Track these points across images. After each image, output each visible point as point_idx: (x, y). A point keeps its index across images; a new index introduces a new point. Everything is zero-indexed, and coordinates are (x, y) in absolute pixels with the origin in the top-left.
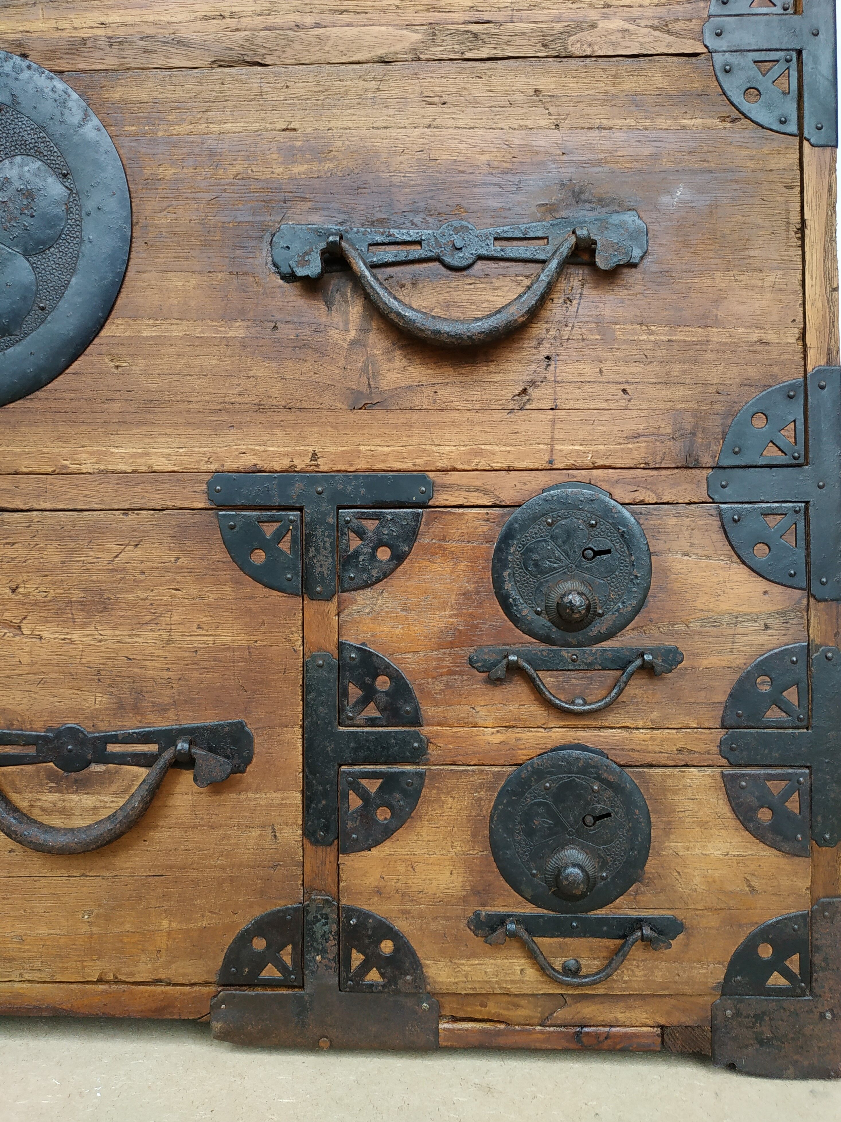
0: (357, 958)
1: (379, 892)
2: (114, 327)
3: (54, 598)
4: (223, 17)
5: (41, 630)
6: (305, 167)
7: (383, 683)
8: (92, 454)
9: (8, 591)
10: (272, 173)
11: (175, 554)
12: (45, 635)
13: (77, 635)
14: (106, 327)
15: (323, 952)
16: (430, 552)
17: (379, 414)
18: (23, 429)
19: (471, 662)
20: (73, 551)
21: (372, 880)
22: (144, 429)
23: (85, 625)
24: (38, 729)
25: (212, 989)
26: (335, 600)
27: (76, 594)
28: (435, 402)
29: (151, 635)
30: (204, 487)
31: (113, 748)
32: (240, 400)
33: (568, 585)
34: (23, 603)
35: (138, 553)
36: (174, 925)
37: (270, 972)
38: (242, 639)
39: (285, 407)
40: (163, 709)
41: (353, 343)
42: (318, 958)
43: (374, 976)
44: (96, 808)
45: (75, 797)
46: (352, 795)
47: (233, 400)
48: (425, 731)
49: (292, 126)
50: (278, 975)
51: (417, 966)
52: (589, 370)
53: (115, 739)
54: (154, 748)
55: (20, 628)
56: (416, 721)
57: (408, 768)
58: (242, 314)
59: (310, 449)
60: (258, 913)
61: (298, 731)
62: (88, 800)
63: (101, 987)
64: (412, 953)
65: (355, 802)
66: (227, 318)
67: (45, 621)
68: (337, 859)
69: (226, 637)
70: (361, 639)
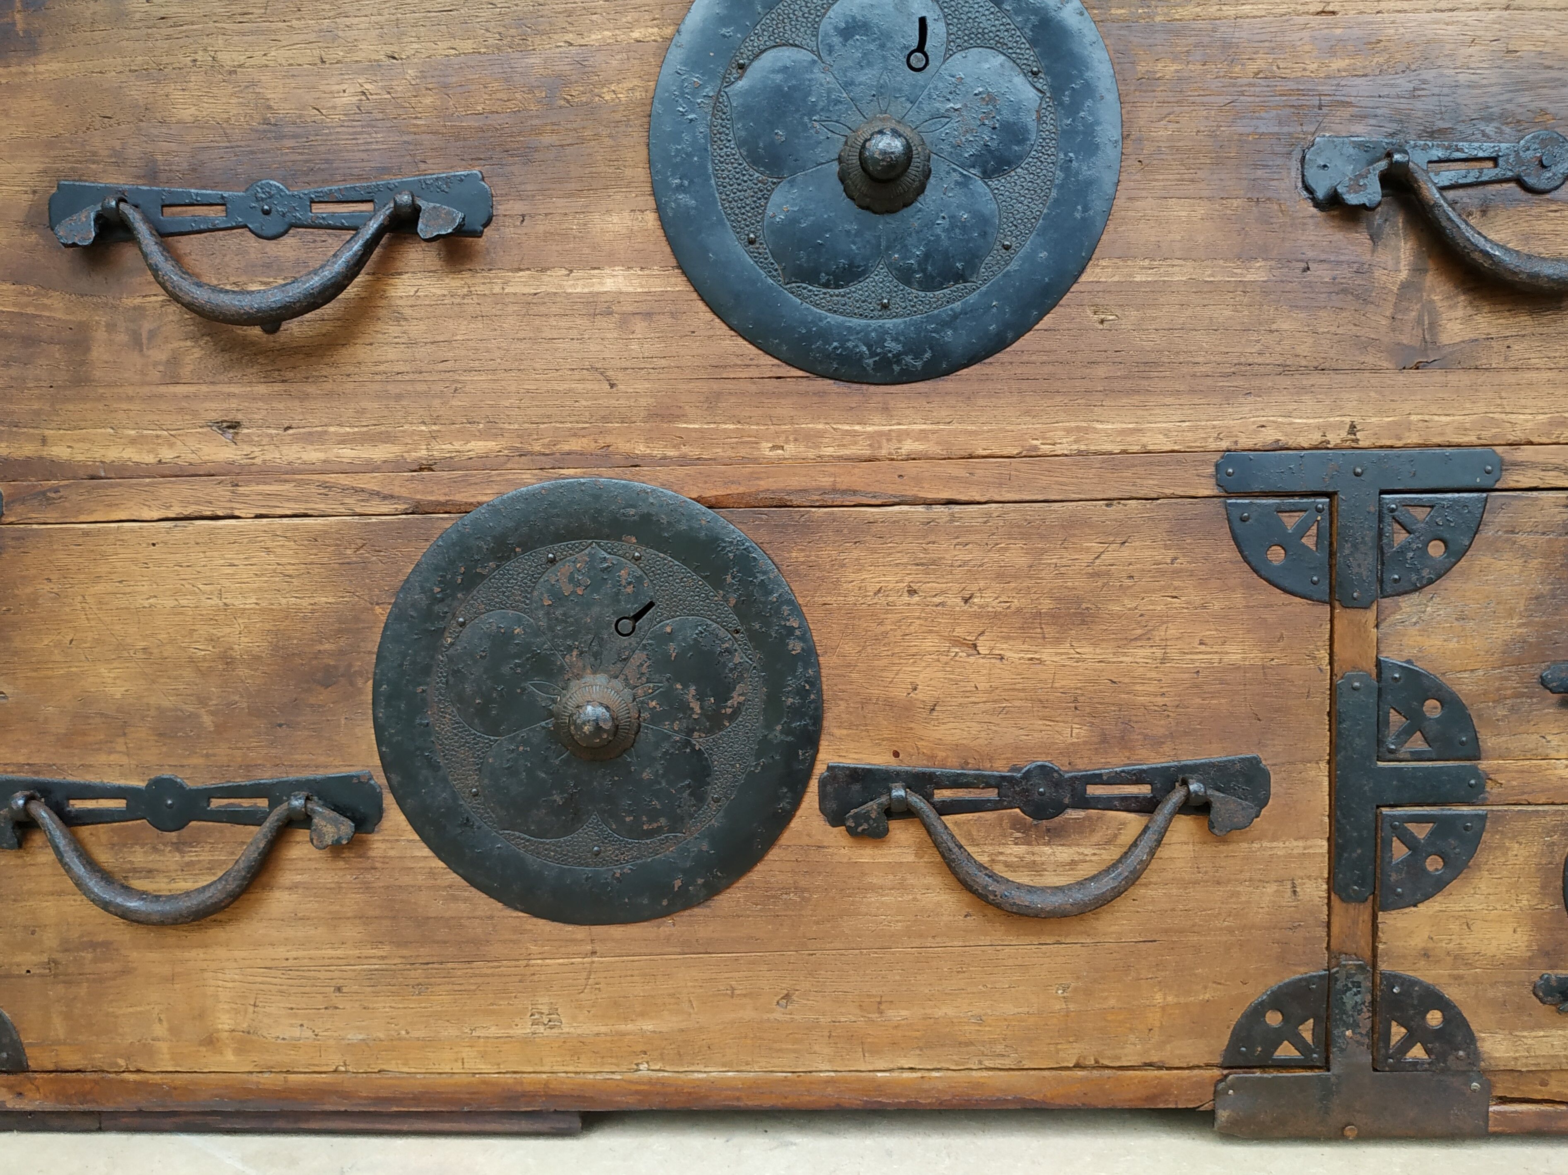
0: (1398, 1032)
1: (1426, 954)
2: (1098, 270)
3: (1019, 610)
5: (1002, 648)
6: (1346, 63)
7: (1432, 708)
8: (1068, 431)
9: (959, 601)
10: (1305, 69)
11: (1171, 553)
12: (1008, 654)
13: (1047, 654)
14: (1088, 270)
15: (1355, 1026)
16: (1494, 549)
17: (1436, 376)
18: (981, 402)
19: (1543, 682)
20: (1044, 551)
21: (1418, 941)
22: (1136, 399)
23: (1058, 641)
24: (1001, 768)
25: (1217, 1073)
26: (1375, 607)
27: (1046, 605)
28: (1506, 360)
29: (1141, 654)
30: (1211, 470)
31: (1093, 790)
32: (1260, 360)
34: (977, 616)
35: (1125, 553)
36: (1170, 999)
37: (1286, 1051)
38: (1255, 657)
39: (1316, 368)
40: (1157, 743)
41: (1404, 286)
42: (1349, 1033)
43: (1417, 1052)
44: (1073, 863)
45: (1047, 849)
46: (1396, 843)
47: (1250, 361)
48: (1483, 765)
49: (1330, 8)
50: (1294, 1054)
51: (1470, 1039)
53: (1097, 779)
54: (1144, 790)
55: (975, 646)
56: (1473, 753)
57: (1465, 810)
58: (1264, 252)
59: (1348, 420)
60: (1274, 982)
61: (1324, 767)
62: (1063, 853)
63: (1080, 1073)
64: (1464, 1024)
65: (1399, 851)
66: (1245, 257)
67: (1007, 638)
68: (1374, 917)
69: (1235, 654)
70: (1406, 654)
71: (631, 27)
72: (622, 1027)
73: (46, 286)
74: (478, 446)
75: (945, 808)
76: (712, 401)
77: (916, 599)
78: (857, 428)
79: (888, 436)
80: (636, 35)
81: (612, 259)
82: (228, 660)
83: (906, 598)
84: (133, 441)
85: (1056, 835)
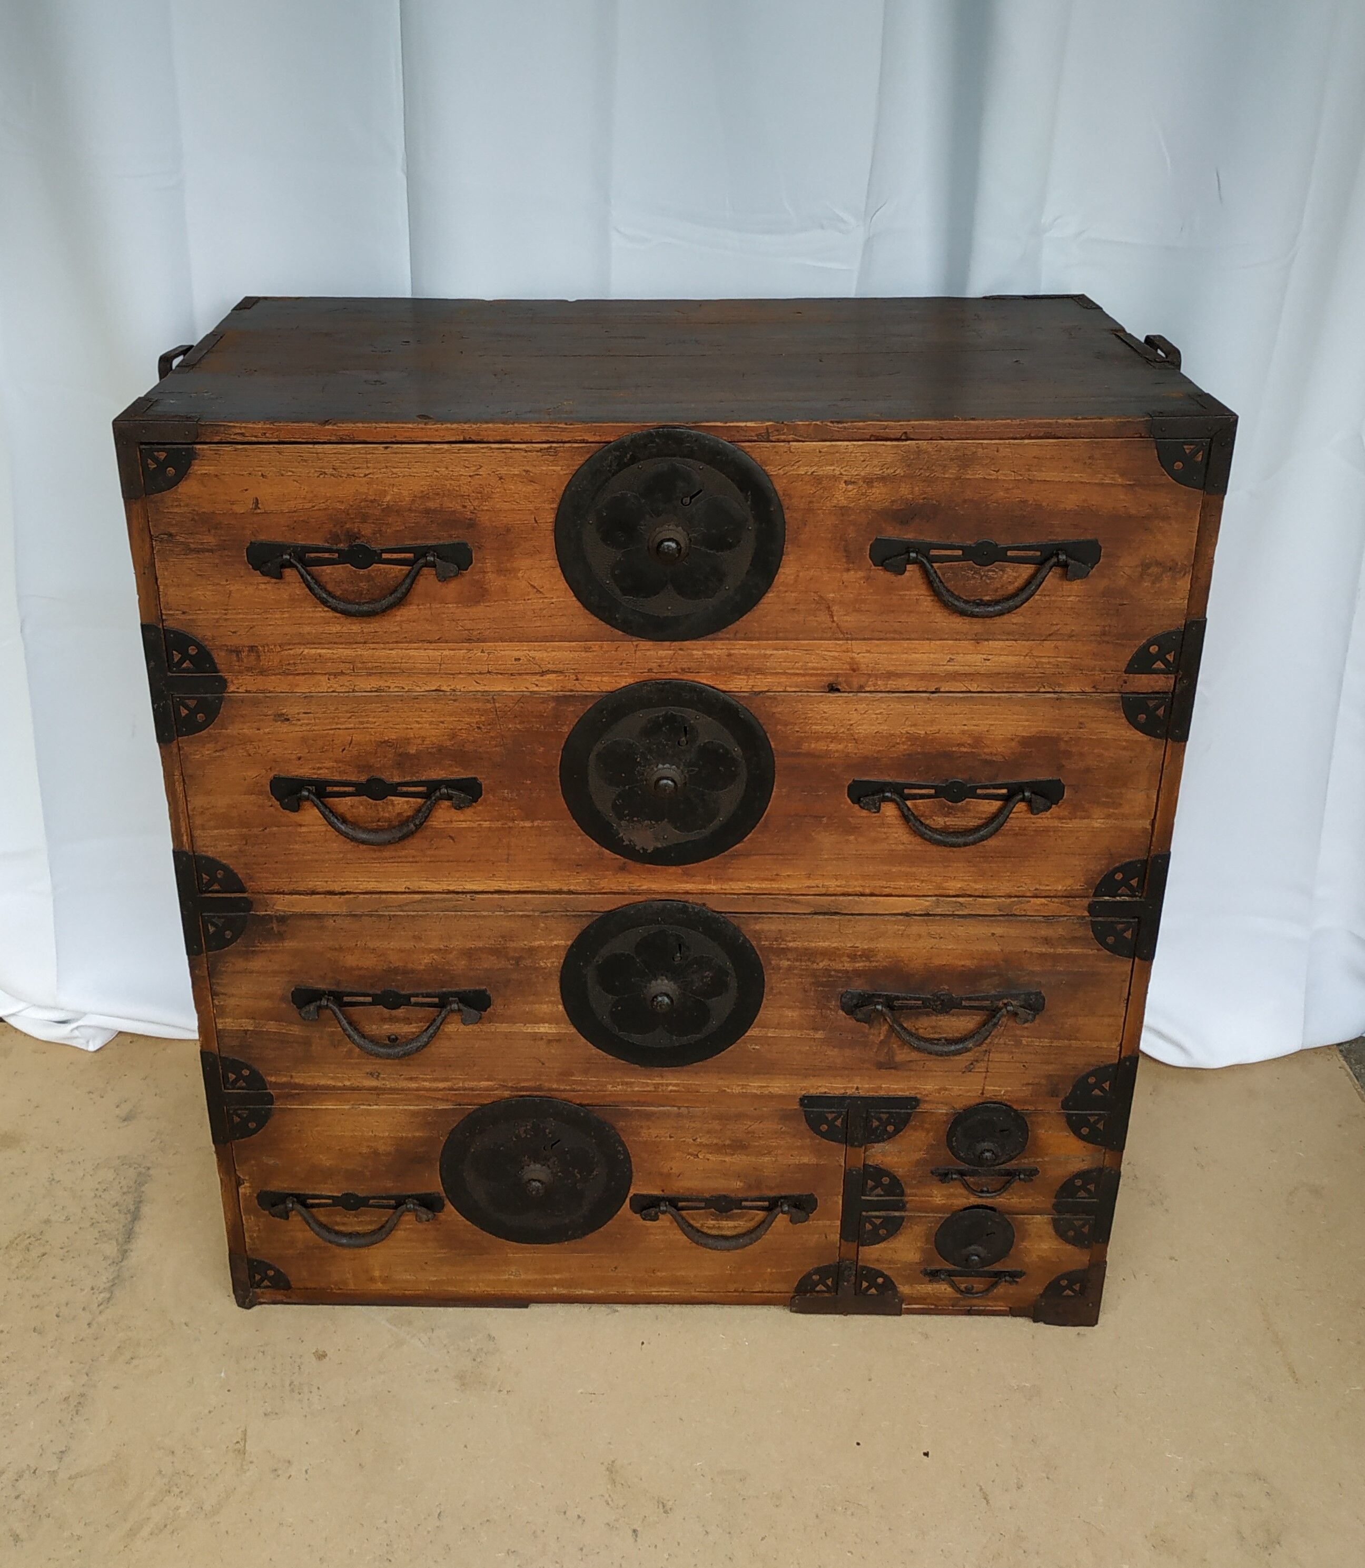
0: (865, 1284)
1: (878, 1260)
2: (753, 1031)
3: (716, 1144)
4: (818, 887)
5: (709, 1156)
6: (862, 964)
7: (886, 1180)
8: (739, 1085)
9: (691, 1140)
10: (843, 967)
11: (781, 1126)
12: (711, 1158)
13: (727, 1159)
14: (749, 1031)
15: (848, 1281)
16: (915, 1129)
17: (893, 1072)
18: (701, 1074)
19: (932, 1173)
20: (727, 1124)
21: (875, 1256)
22: (767, 1076)
23: (732, 1154)
24: (707, 1195)
25: (792, 1295)
26: (864, 1147)
27: (728, 1142)
28: (924, 1067)
29: (766, 1159)
30: (798, 1100)
31: (744, 1203)
32: (819, 1065)
33: (986, 1145)
34: (698, 1145)
35: (761, 1125)
36: (774, 1270)
37: (820, 1287)
38: (814, 1161)
39: (843, 1068)
40: (771, 1189)
41: (881, 1042)
42: (845, 1284)
43: (873, 1291)
44: (735, 1227)
45: (724, 1222)
46: (867, 1225)
47: (815, 1065)
48: (906, 1199)
49: (856, 945)
50: (824, 1289)
51: (894, 1288)
52: (1006, 1057)
53: (746, 1200)
54: (766, 1204)
55: (697, 1155)
56: (902, 1194)
57: (897, 1214)
58: (823, 1028)
59: (855, 1086)
60: (816, 1266)
61: (840, 1197)
62: (731, 1224)
63: (735, 1294)
64: (892, 1282)
65: (868, 1227)
66: (815, 1029)
67: (711, 1153)
68: (858, 1248)
69: (805, 1160)
70: (876, 1162)
71: (552, 940)
72: (547, 1277)
73: (291, 1023)
74: (484, 1084)
75: (683, 1209)
76: (586, 1072)
77: (672, 1139)
78: (649, 1081)
79: (662, 1084)
80: (555, 943)
81: (543, 1021)
82: (376, 1153)
83: (668, 1139)
84: (332, 1078)
85: (728, 1218)
